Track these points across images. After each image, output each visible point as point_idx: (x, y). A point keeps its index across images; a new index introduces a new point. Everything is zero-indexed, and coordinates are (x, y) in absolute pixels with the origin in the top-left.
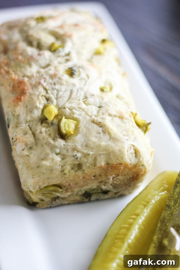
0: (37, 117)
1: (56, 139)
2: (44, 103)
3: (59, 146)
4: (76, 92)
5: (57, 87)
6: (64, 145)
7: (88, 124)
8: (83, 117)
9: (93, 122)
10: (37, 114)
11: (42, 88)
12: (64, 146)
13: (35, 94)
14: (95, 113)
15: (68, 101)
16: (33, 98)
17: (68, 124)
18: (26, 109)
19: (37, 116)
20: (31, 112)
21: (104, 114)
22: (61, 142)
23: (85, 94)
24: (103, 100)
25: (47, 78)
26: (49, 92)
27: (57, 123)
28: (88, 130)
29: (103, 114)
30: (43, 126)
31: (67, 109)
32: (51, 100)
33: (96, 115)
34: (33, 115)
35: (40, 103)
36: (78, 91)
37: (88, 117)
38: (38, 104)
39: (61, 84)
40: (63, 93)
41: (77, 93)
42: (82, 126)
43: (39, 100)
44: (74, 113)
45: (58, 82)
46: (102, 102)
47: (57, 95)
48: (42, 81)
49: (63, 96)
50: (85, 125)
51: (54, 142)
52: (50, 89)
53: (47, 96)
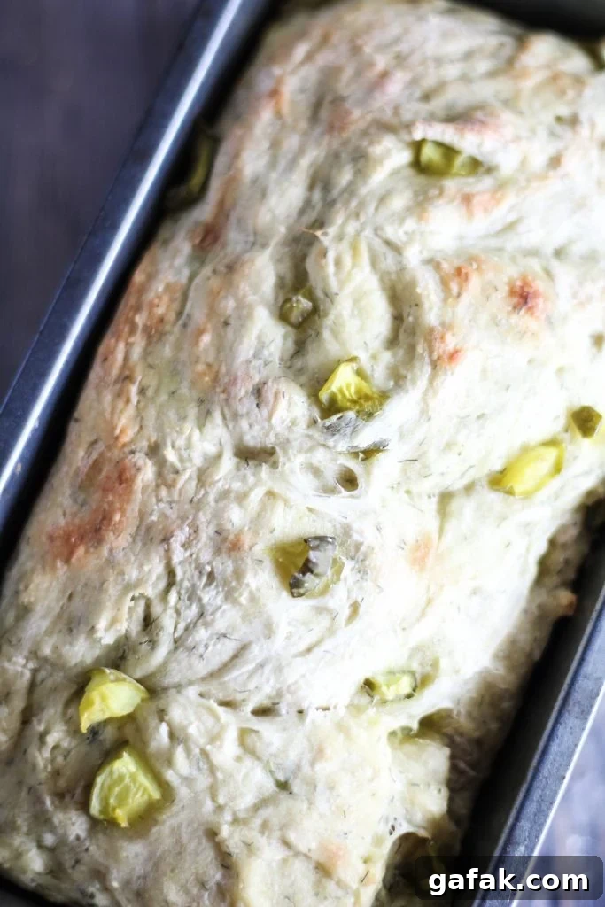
0: (73, 662)
1: (67, 799)
2: (127, 630)
3: (61, 831)
4: (251, 666)
5: (210, 596)
6: (78, 838)
7: (190, 829)
8: (193, 795)
9: (212, 834)
10: (81, 654)
11: (164, 562)
12: (76, 843)
13: (122, 573)
14: (246, 801)
15: (203, 679)
16: (105, 585)
17: (127, 789)
18: (63, 605)
19: (78, 660)
20: (70, 630)
21: (267, 833)
22: (73, 824)
23: (279, 694)
24: (312, 764)
25: (206, 533)
26: (173, 597)
27: (108, 744)
28: (179, 850)
29: (265, 827)
30: (68, 716)
31: (164, 729)
32: (155, 639)
33: (241, 815)
34: (66, 650)
35: (113, 622)
36: (261, 666)
37: (209, 806)
38: (102, 624)
39: (230, 596)
40: (210, 638)
41: (252, 674)
42: (168, 823)
43: (118, 610)
44: (169, 762)
45: (226, 583)
46: (306, 768)
47: (188, 629)
48: (180, 537)
49: (201, 649)
50: (180, 826)
51: (56, 807)
52: (186, 584)
53: (157, 609)
